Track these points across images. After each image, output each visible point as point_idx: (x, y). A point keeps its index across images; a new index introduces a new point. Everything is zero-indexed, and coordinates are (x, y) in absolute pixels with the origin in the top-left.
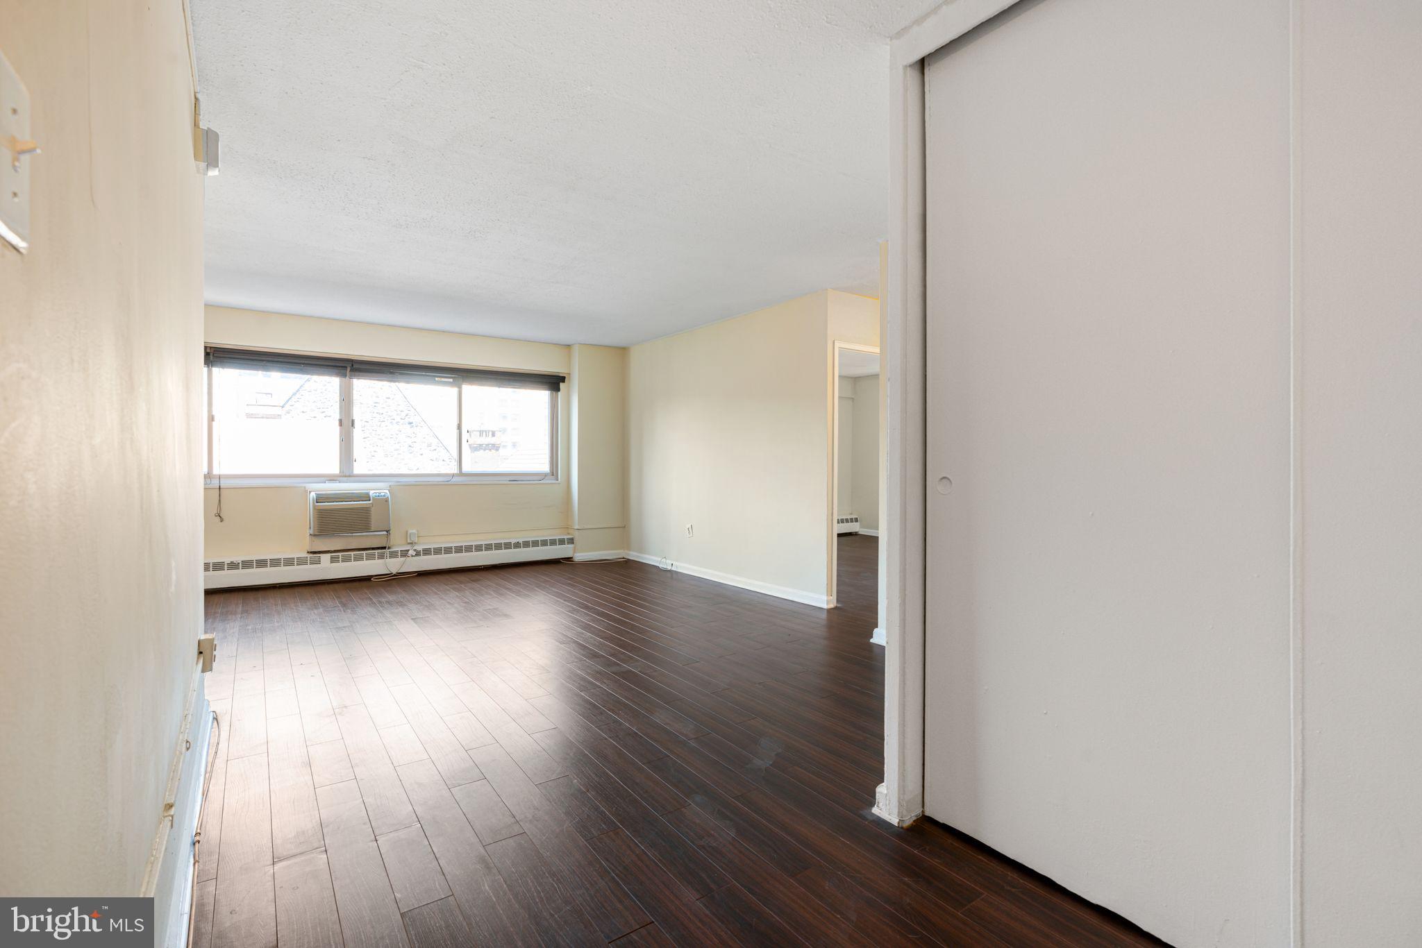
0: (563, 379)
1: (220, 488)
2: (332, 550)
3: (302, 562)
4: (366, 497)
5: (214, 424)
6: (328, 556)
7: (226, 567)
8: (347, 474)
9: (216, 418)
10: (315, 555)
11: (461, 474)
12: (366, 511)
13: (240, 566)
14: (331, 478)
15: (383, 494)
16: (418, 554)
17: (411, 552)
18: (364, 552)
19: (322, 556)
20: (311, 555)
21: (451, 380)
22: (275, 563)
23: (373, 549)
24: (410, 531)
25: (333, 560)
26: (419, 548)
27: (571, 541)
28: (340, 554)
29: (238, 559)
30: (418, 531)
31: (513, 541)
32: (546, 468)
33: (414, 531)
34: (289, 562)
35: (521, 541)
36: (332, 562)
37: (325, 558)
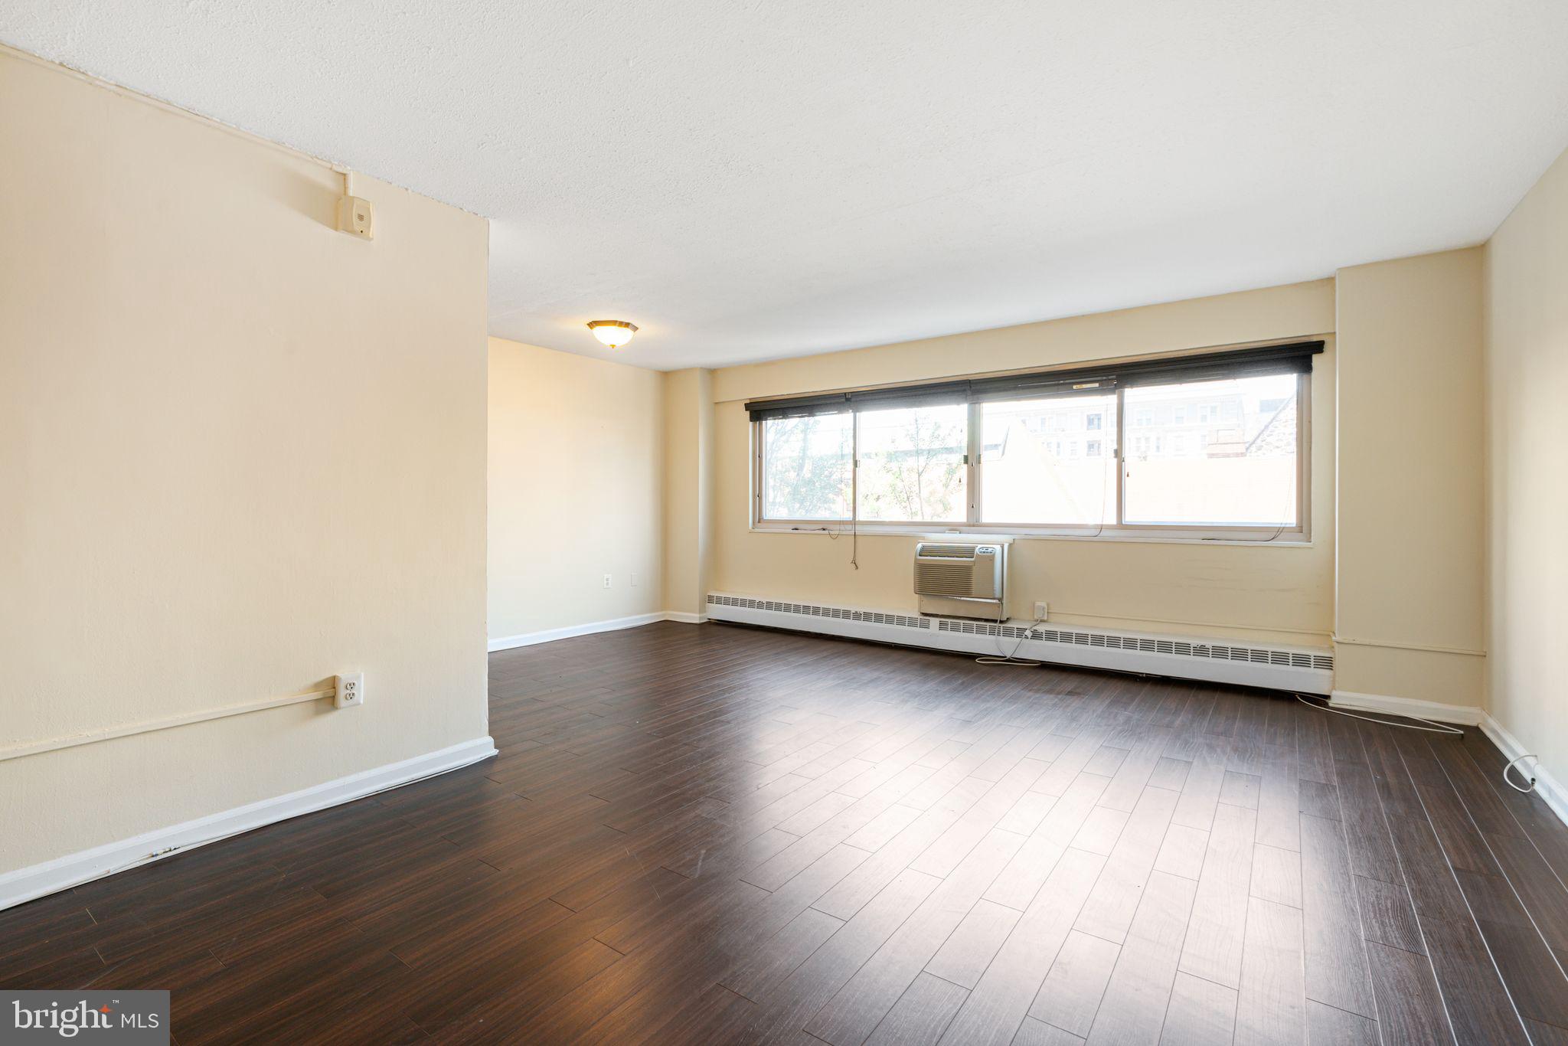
0: (1318, 347)
1: (855, 535)
3: (912, 622)
4: (969, 552)
6: (937, 620)
7: (851, 616)
8: (974, 523)
10: (925, 618)
11: (1121, 526)
12: (966, 570)
13: (862, 617)
14: (954, 527)
15: (990, 550)
16: (1036, 636)
17: (1028, 633)
18: (975, 623)
19: (931, 619)
20: (922, 617)
21: (1097, 385)
22: (890, 619)
23: (987, 620)
24: (1038, 604)
25: (942, 627)
26: (1042, 628)
27: (1327, 663)
28: (949, 621)
29: (863, 608)
30: (1048, 605)
31: (1194, 642)
32: (1291, 519)
33: (1044, 604)
34: (901, 621)
35: (1209, 644)
36: (940, 629)
37: (935, 622)
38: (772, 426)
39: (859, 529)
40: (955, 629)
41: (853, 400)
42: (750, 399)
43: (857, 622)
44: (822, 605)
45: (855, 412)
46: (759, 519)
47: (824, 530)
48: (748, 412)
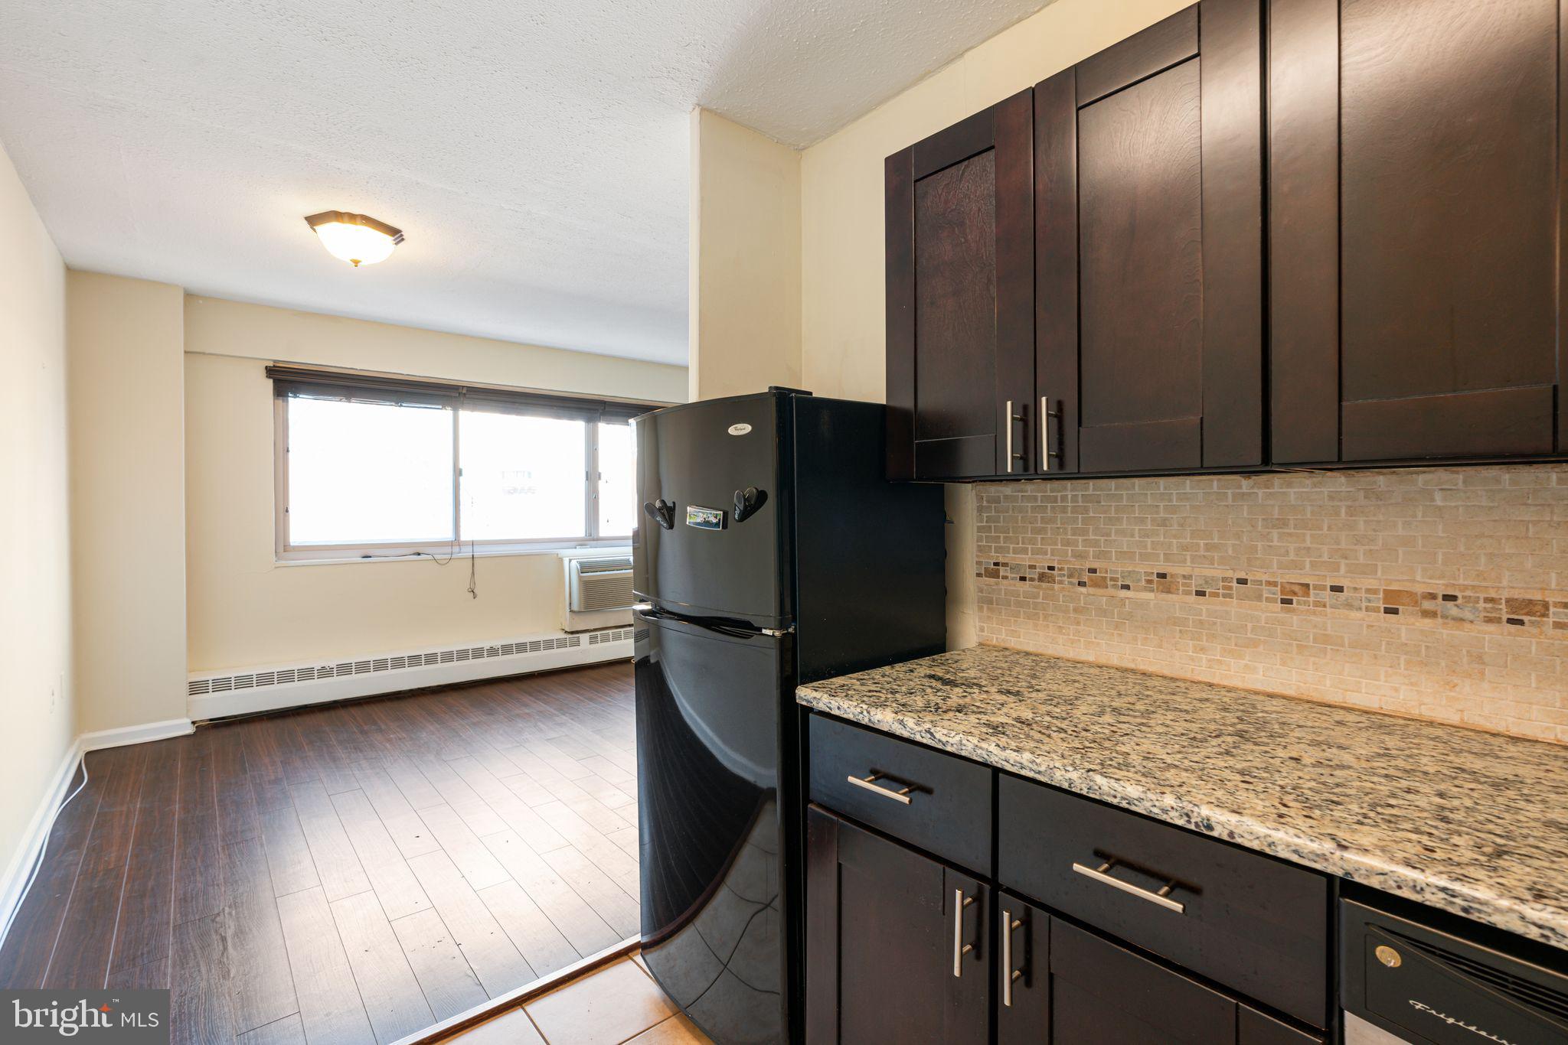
1: (473, 558)
2: (592, 628)
3: (561, 643)
5: (461, 479)
6: (587, 635)
7: (485, 653)
8: (596, 538)
9: (463, 472)
10: (574, 636)
13: (500, 651)
14: (580, 543)
18: (622, 630)
19: (580, 635)
20: (571, 636)
22: (535, 647)
23: (630, 626)
25: (593, 640)
28: (598, 633)
29: (497, 643)
36: (591, 643)
37: (584, 638)
38: (302, 407)
39: (479, 551)
40: (605, 639)
41: (467, 395)
42: (275, 361)
43: (496, 658)
44: (438, 650)
45: (455, 409)
46: (283, 547)
47: (419, 554)
48: (271, 381)
